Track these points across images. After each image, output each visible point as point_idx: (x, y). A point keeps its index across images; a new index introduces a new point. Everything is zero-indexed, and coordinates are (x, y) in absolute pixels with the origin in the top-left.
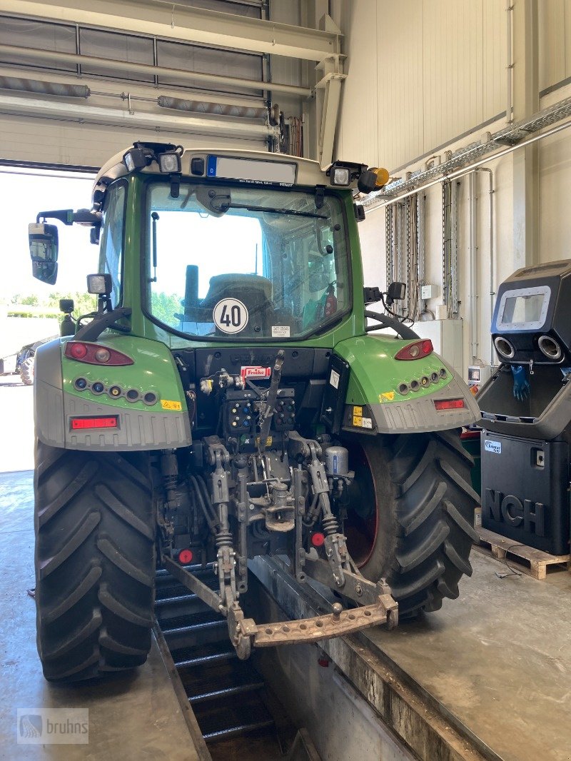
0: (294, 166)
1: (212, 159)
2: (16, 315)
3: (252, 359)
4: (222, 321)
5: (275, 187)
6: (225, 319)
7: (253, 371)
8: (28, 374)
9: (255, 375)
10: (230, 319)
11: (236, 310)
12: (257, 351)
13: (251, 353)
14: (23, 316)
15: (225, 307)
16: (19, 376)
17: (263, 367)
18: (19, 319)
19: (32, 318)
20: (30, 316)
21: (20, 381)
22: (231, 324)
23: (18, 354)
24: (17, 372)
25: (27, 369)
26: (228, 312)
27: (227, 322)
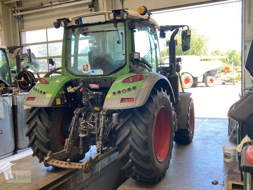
0: (104, 15)
1: (80, 18)
2: (204, 60)
3: (92, 82)
4: (83, 70)
5: (100, 23)
6: (84, 69)
7: (93, 86)
8: (207, 82)
9: (94, 87)
10: (85, 69)
11: (87, 66)
12: (93, 79)
13: (92, 80)
14: (207, 60)
15: (84, 65)
16: (204, 83)
17: (96, 84)
18: (205, 61)
19: (211, 61)
20: (210, 60)
21: (205, 85)
22: (86, 71)
23: (204, 75)
24: (203, 82)
25: (207, 80)
26: (85, 67)
27: (85, 70)
